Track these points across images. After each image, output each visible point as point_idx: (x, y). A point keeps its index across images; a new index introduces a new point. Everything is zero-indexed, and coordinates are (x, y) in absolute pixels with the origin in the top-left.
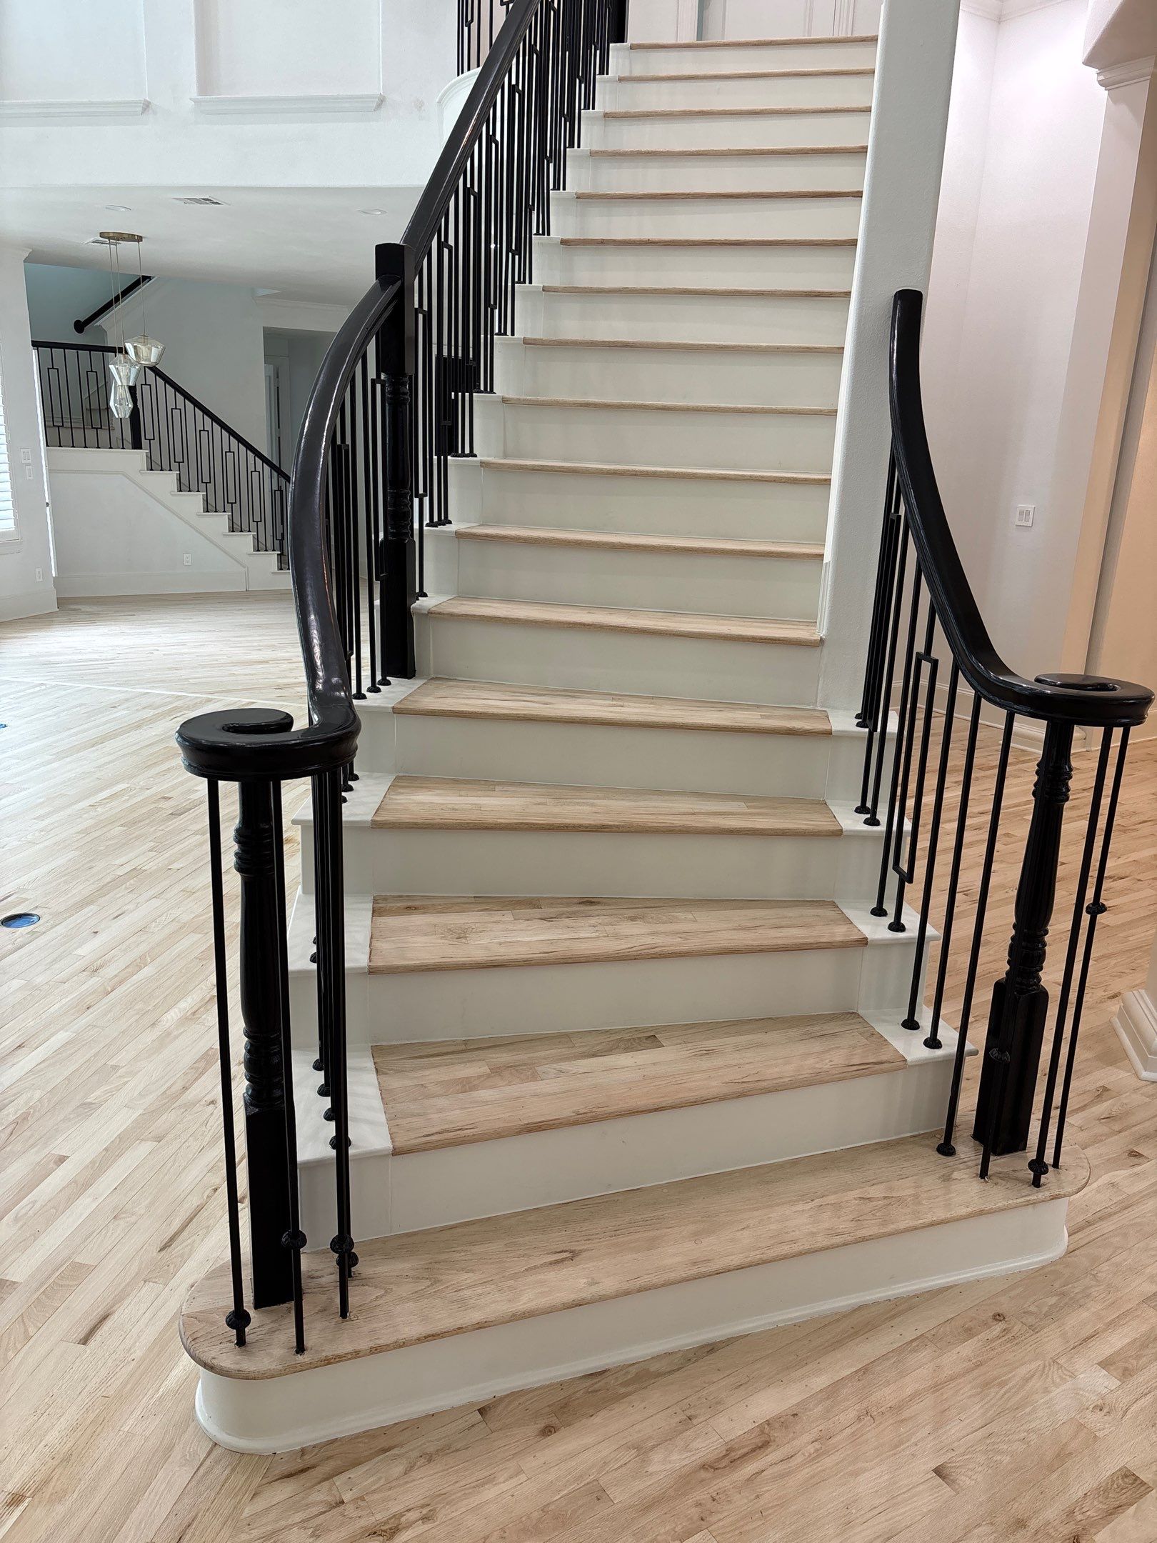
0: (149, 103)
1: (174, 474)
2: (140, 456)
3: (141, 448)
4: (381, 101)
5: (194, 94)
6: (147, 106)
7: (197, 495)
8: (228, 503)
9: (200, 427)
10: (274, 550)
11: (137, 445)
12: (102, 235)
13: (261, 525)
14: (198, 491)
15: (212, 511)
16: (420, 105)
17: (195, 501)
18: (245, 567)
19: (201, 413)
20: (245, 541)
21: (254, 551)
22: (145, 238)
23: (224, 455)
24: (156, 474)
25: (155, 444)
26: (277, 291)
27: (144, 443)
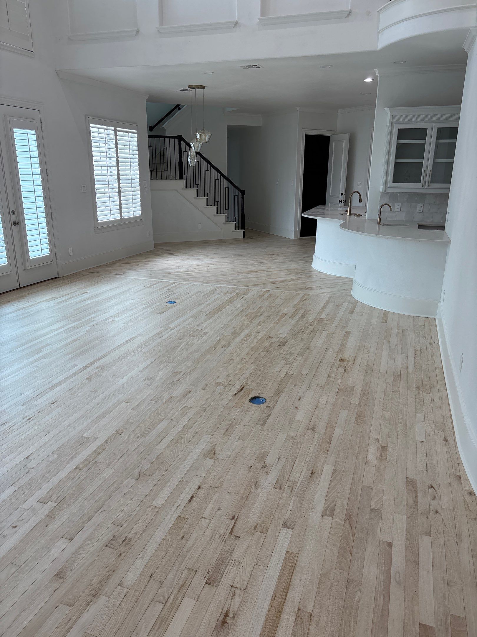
0: (238, 22)
1: (195, 190)
2: (182, 182)
4: (350, 13)
5: (259, 17)
6: (236, 24)
8: (216, 202)
9: (206, 169)
10: (233, 222)
12: (189, 87)
13: (229, 211)
14: (204, 197)
15: (209, 205)
16: (368, 13)
17: (203, 201)
18: (222, 229)
19: (207, 163)
20: (223, 218)
21: (226, 222)
22: (206, 87)
23: (215, 181)
24: (188, 190)
25: (188, 177)
26: (238, 109)
27: (184, 176)
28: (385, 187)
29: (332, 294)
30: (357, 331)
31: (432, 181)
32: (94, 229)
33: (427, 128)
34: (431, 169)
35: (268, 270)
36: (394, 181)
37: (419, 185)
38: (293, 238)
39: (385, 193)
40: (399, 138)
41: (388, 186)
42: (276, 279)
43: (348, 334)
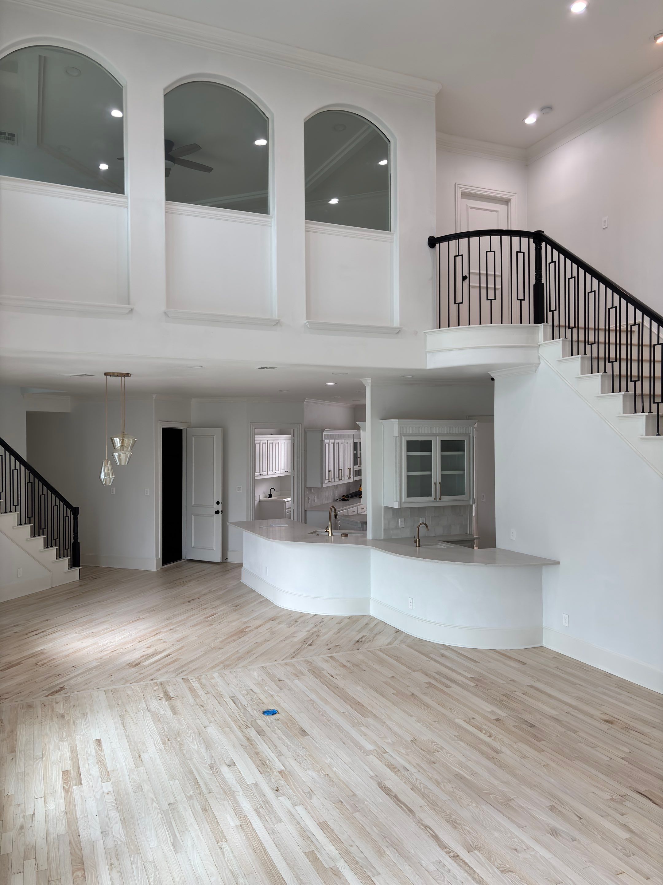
1: (15, 514)
4: (400, 331)
9: (28, 480)
10: (65, 556)
14: (25, 524)
15: (35, 536)
16: (416, 333)
17: (27, 530)
18: (50, 571)
19: (28, 472)
20: (53, 552)
21: (56, 559)
22: (132, 374)
23: (40, 497)
24: (4, 515)
28: (401, 502)
31: (443, 493)
33: (432, 441)
34: (440, 481)
36: (408, 496)
37: (432, 498)
38: (155, 569)
40: (408, 450)
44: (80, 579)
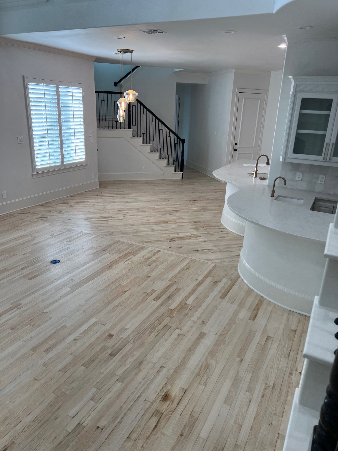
1: (142, 138)
2: (130, 132)
3: (131, 129)
7: (149, 145)
8: (159, 148)
9: (151, 121)
10: (174, 165)
11: (130, 127)
13: (170, 156)
15: (153, 151)
17: (148, 147)
18: (163, 171)
19: (152, 116)
20: (164, 162)
21: (167, 165)
23: (159, 131)
24: (135, 138)
25: (136, 127)
26: (182, 69)
27: (132, 127)
28: (285, 158)
29: (219, 263)
30: (214, 334)
31: (335, 155)
32: (32, 174)
33: (333, 99)
35: (178, 221)
36: (295, 152)
39: (285, 163)
40: (302, 108)
41: (288, 157)
42: (178, 234)
43: (202, 335)
44: (182, 178)
